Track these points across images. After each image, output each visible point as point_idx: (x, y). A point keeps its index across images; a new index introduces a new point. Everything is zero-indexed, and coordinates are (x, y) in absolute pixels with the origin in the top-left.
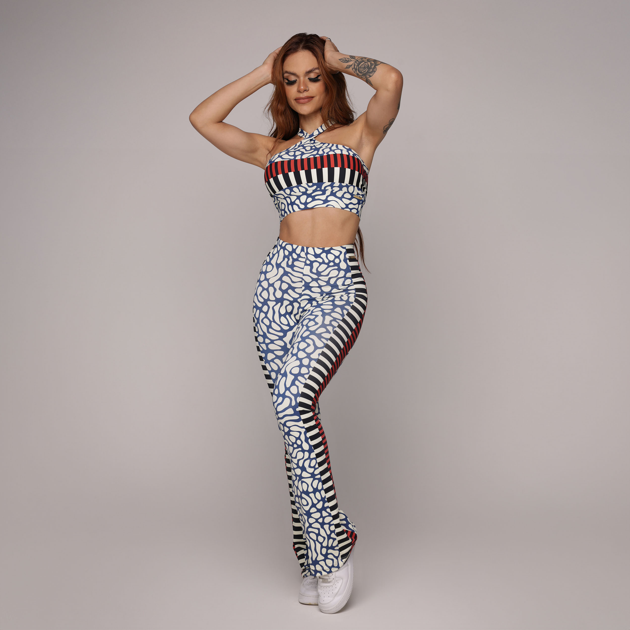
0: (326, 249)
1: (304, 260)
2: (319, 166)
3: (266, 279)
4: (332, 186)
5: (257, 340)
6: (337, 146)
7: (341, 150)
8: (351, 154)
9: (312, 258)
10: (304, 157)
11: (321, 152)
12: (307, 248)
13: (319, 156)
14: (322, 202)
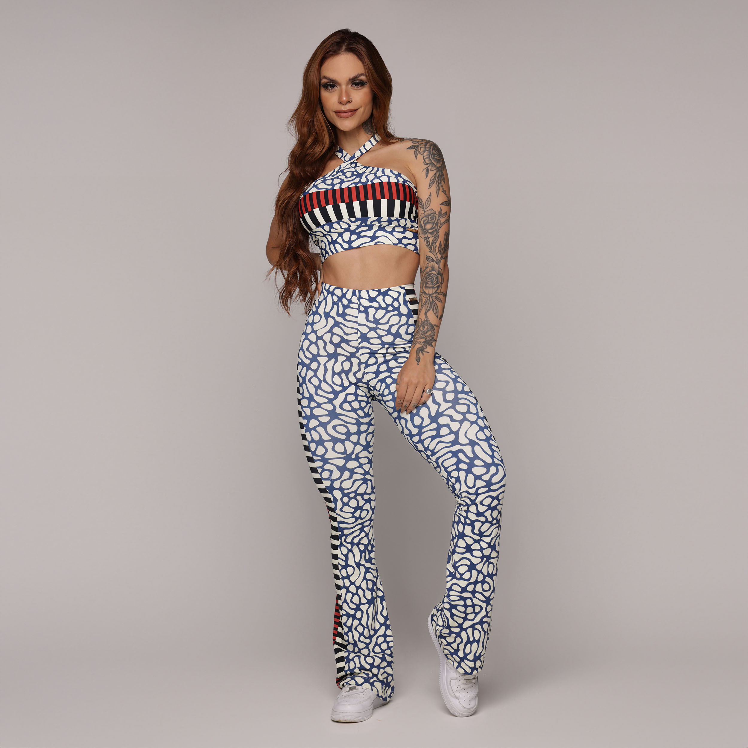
0: (383, 290)
1: (356, 306)
2: (362, 198)
3: (313, 331)
4: (379, 221)
5: (299, 403)
6: (383, 171)
7: (389, 177)
8: (401, 181)
9: (366, 303)
10: (344, 186)
11: (364, 180)
12: (360, 291)
13: (361, 185)
14: (369, 239)
